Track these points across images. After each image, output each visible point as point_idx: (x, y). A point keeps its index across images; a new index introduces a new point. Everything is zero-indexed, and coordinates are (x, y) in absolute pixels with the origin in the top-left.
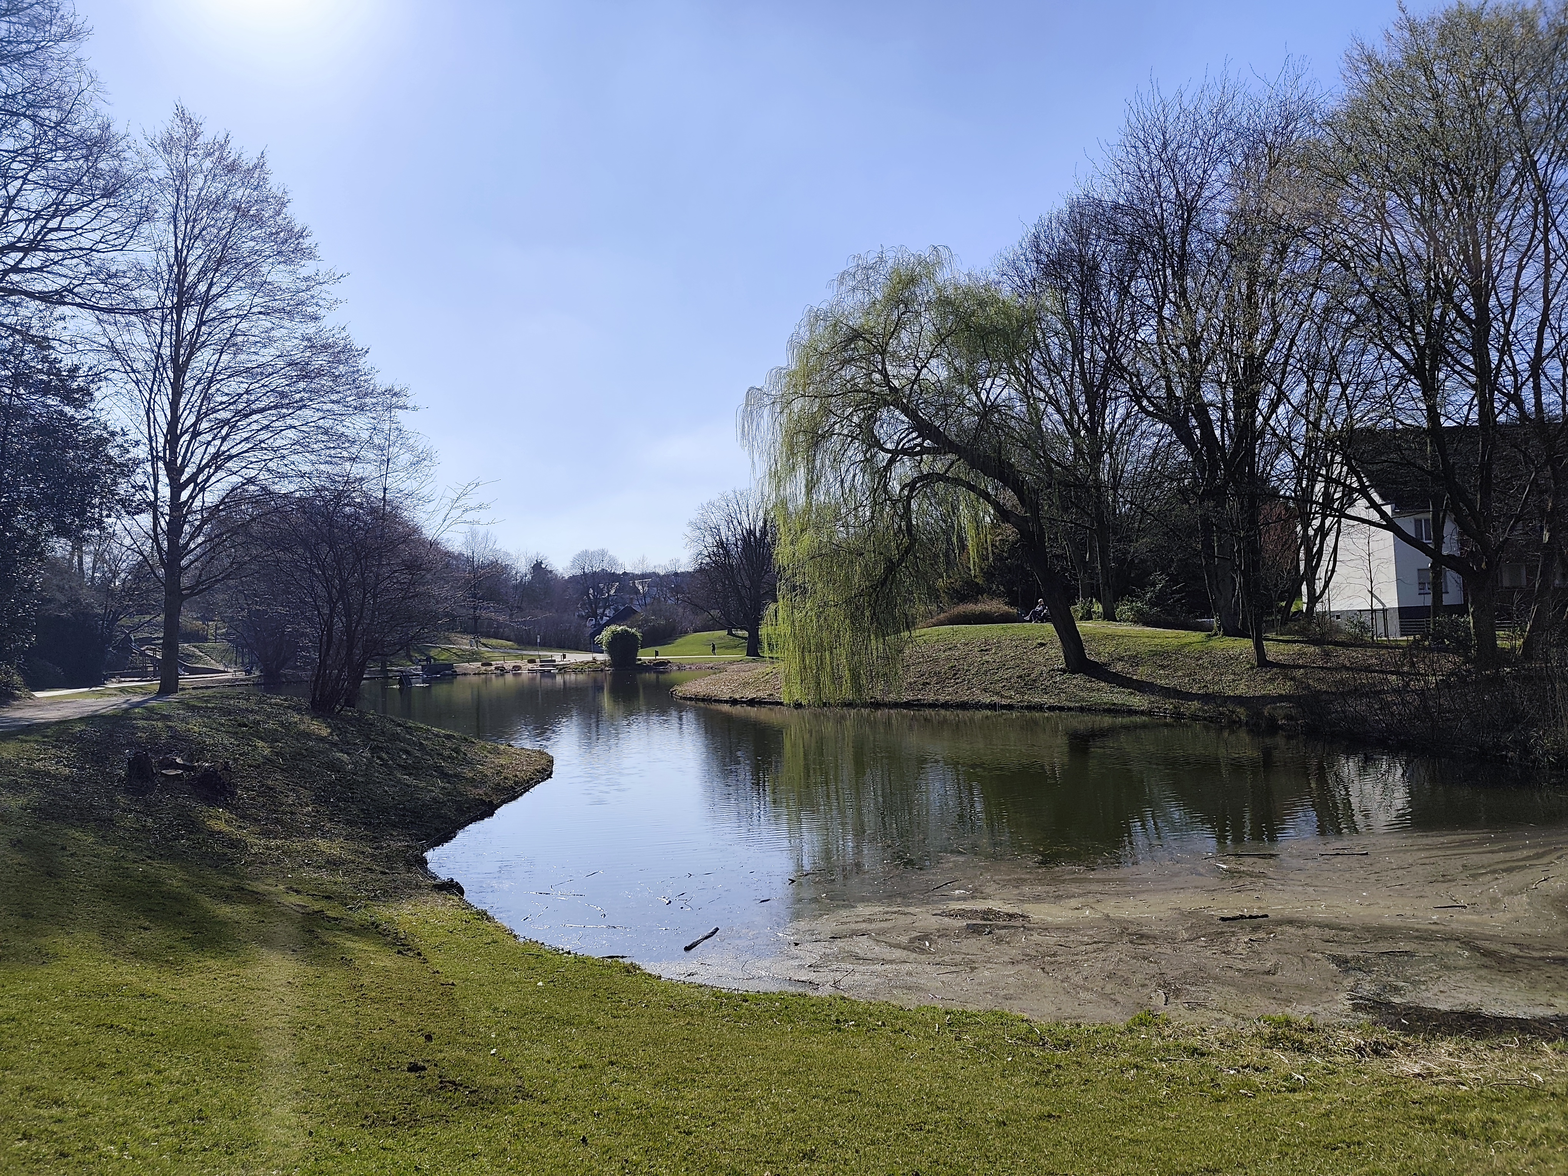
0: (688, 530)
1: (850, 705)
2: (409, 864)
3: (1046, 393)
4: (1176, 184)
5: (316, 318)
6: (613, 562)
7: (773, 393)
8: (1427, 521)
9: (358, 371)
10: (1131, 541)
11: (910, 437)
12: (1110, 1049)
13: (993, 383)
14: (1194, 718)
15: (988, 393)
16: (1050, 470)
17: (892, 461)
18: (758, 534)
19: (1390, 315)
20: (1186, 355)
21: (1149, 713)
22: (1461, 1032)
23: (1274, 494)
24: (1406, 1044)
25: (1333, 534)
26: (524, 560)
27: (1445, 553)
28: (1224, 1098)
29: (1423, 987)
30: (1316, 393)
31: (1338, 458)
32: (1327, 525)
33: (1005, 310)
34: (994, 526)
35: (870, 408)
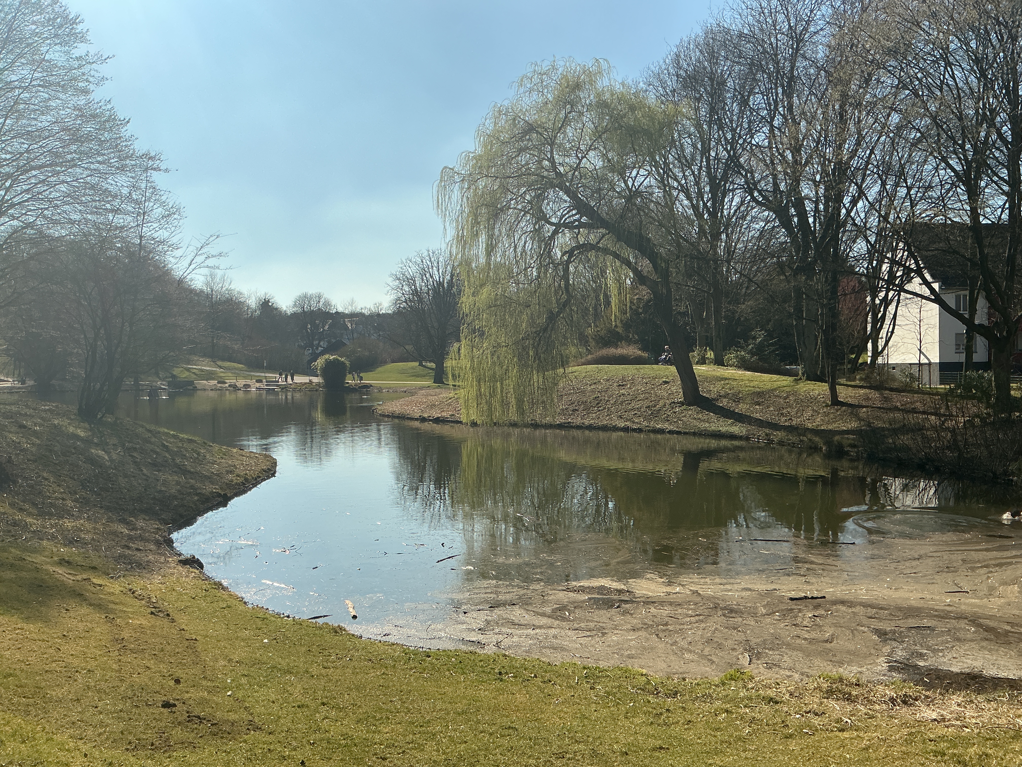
0: (390, 280)
1: (514, 425)
2: (158, 544)
3: (679, 183)
4: (789, 20)
5: (85, 92)
6: (327, 304)
7: (463, 172)
8: (965, 296)
9: (120, 137)
10: (739, 304)
11: (571, 214)
12: (707, 698)
13: (638, 173)
14: (781, 443)
15: (634, 182)
16: (679, 245)
17: (555, 232)
18: (446, 286)
19: (947, 135)
20: (790, 157)
21: (747, 439)
22: (968, 688)
23: (851, 271)
24: (927, 697)
25: (894, 304)
26: (254, 299)
27: (976, 322)
28: (791, 736)
29: (941, 654)
30: (887, 192)
31: (901, 245)
32: (889, 298)
33: (651, 115)
34: (633, 288)
35: (539, 189)
